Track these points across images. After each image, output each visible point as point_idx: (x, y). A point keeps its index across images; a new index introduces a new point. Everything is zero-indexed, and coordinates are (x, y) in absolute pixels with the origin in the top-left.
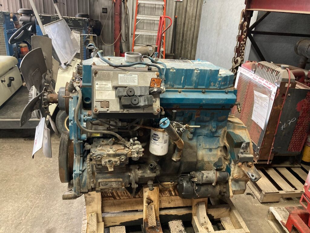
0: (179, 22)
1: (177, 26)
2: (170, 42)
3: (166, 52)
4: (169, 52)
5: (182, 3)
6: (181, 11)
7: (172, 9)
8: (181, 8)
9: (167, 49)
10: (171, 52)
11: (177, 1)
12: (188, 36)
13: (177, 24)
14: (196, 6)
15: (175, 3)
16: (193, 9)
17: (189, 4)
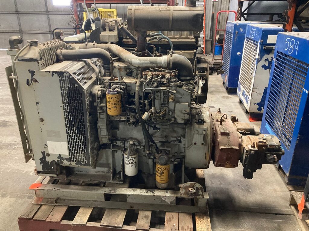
0: (216, 16)
1: (214, 19)
2: (209, 31)
3: (207, 38)
4: (208, 38)
5: (217, 3)
6: (217, 8)
7: (210, 7)
8: (217, 6)
9: (207, 36)
10: (210, 38)
11: (214, 1)
12: (223, 26)
13: (214, 17)
14: (228, 3)
15: (212, 3)
16: (226, 6)
17: (223, 3)
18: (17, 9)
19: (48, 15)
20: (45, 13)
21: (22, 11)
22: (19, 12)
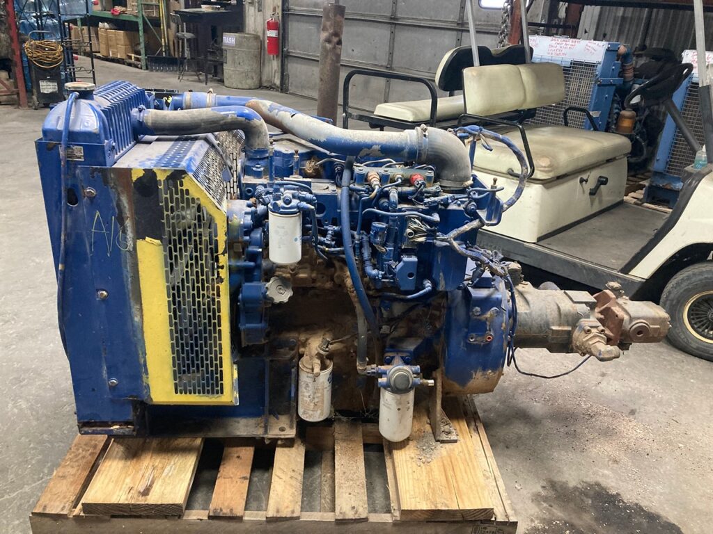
18: (394, 12)
19: (460, 33)
20: (454, 26)
21: (404, 18)
22: (397, 19)
